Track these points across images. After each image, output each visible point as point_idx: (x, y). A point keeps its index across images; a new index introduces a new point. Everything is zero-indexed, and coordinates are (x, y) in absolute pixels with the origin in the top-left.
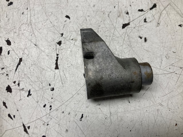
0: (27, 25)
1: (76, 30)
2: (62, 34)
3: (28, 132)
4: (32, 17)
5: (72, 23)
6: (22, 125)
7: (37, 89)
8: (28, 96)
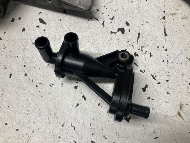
0: (137, 9)
1: (174, 6)
2: (165, 11)
3: (156, 79)
4: (139, 3)
5: (170, 2)
6: (151, 75)
7: (155, 51)
8: (150, 57)
